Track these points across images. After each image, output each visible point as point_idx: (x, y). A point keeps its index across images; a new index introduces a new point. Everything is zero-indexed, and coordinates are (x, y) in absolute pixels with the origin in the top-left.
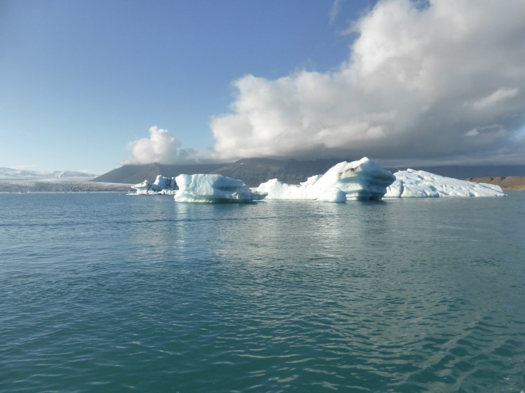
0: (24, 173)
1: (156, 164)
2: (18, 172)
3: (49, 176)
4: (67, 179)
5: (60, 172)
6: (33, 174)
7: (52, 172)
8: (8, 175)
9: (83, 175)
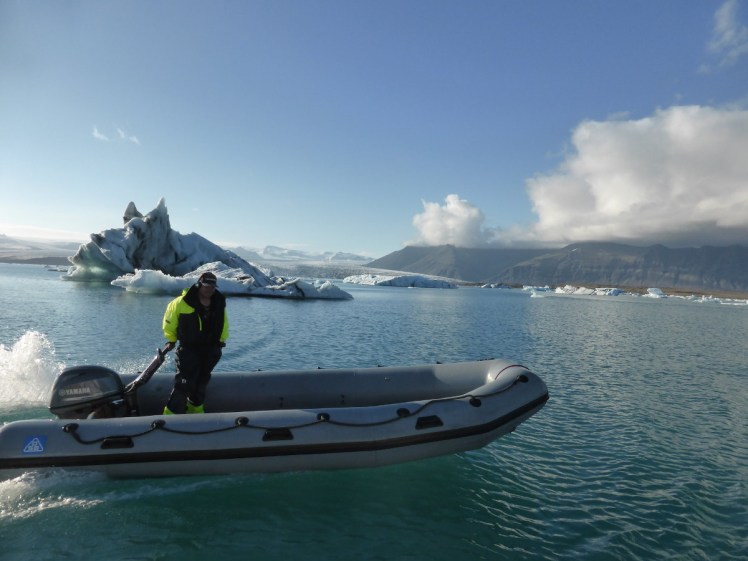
0: (291, 253)
1: (450, 247)
2: (286, 252)
3: (319, 258)
4: (336, 263)
5: (331, 253)
6: (301, 254)
7: (322, 253)
8: (274, 255)
9: (358, 258)
